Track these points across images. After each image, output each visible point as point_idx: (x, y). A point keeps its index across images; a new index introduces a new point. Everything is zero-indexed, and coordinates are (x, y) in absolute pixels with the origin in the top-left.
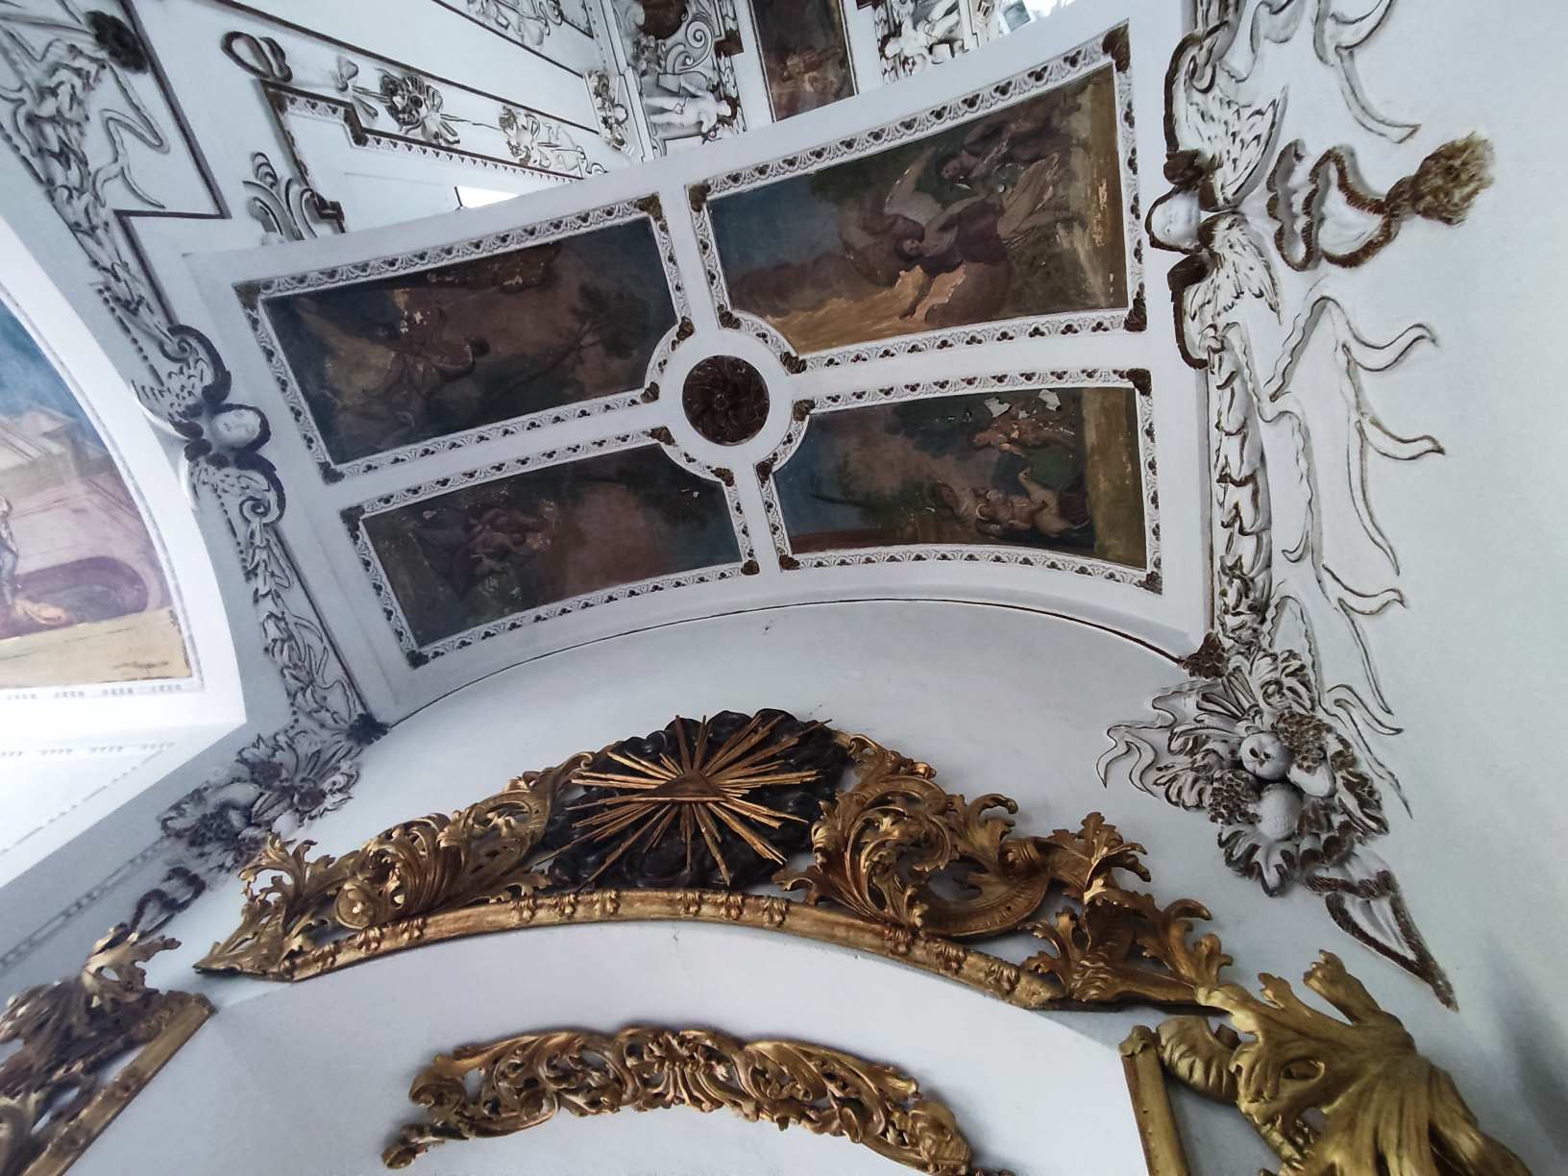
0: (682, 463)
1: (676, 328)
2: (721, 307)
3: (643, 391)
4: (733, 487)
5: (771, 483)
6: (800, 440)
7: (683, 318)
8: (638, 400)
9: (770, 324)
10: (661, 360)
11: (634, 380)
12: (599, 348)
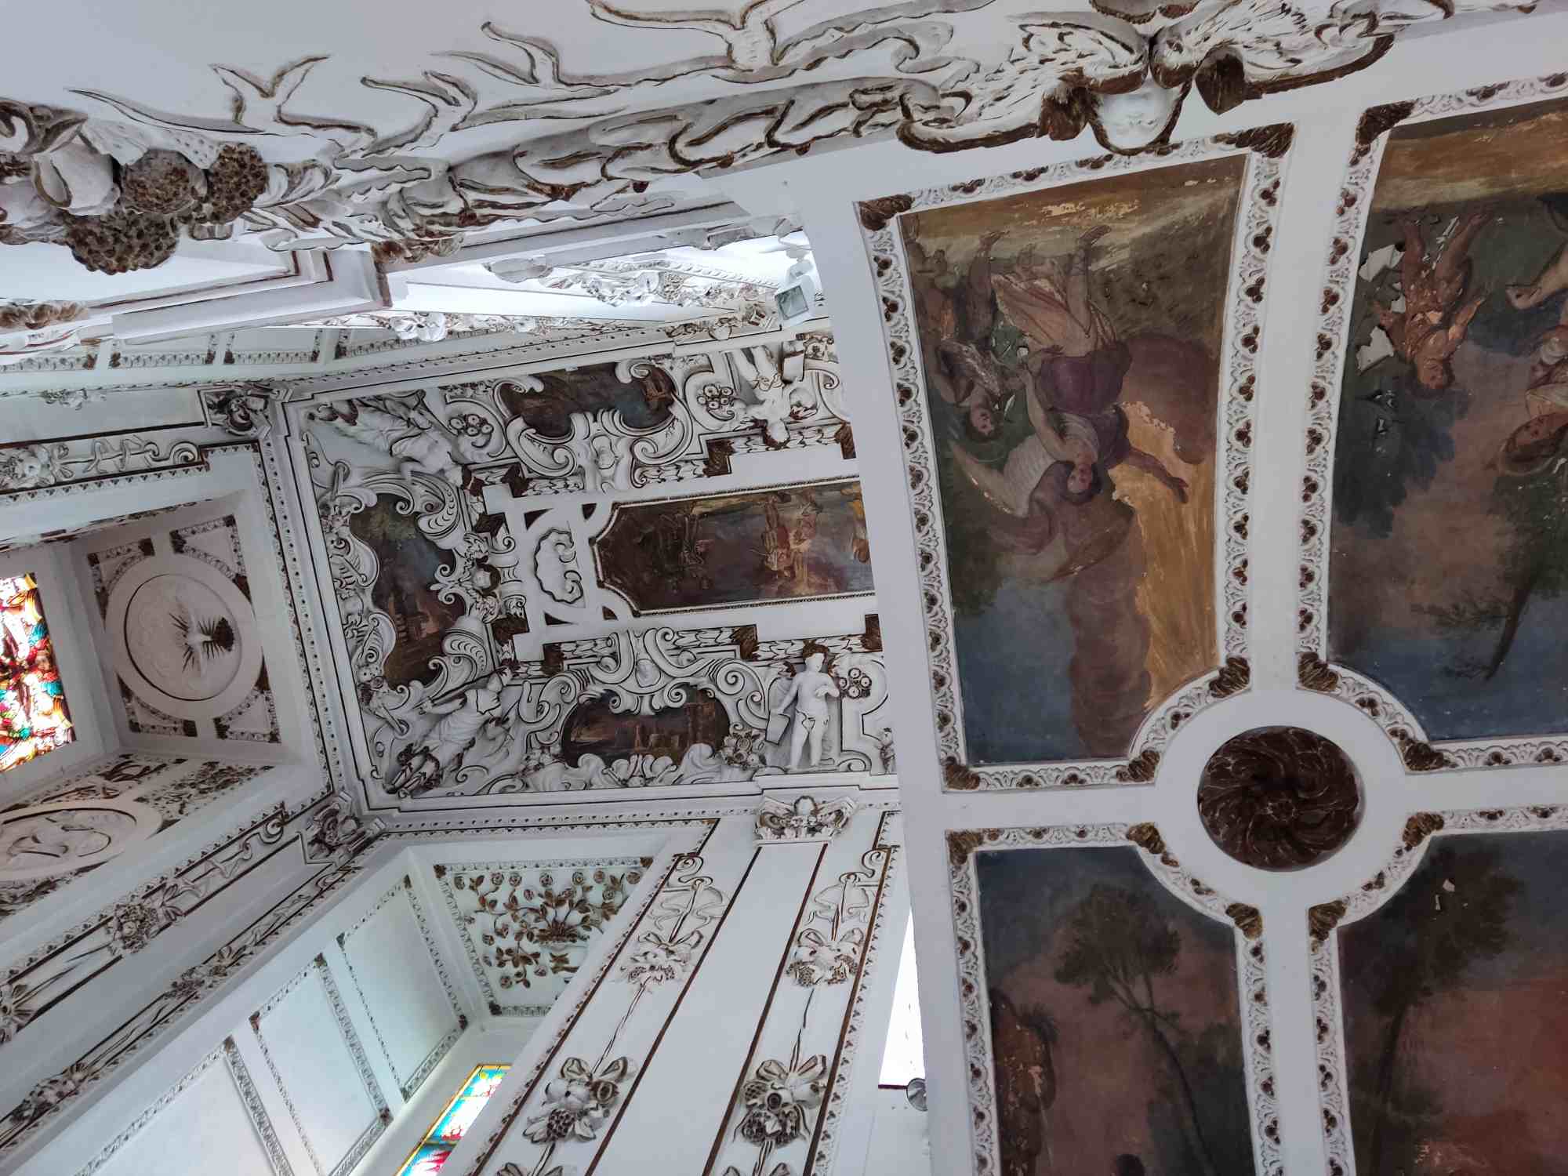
0: (1381, 898)
1: (1143, 852)
2: (1120, 775)
3: (1239, 933)
4: (1446, 817)
5: (1449, 748)
6: (1372, 686)
7: (1129, 837)
8: (1253, 943)
9: (1160, 703)
10: (1190, 888)
11: (1219, 941)
12: (1157, 980)
